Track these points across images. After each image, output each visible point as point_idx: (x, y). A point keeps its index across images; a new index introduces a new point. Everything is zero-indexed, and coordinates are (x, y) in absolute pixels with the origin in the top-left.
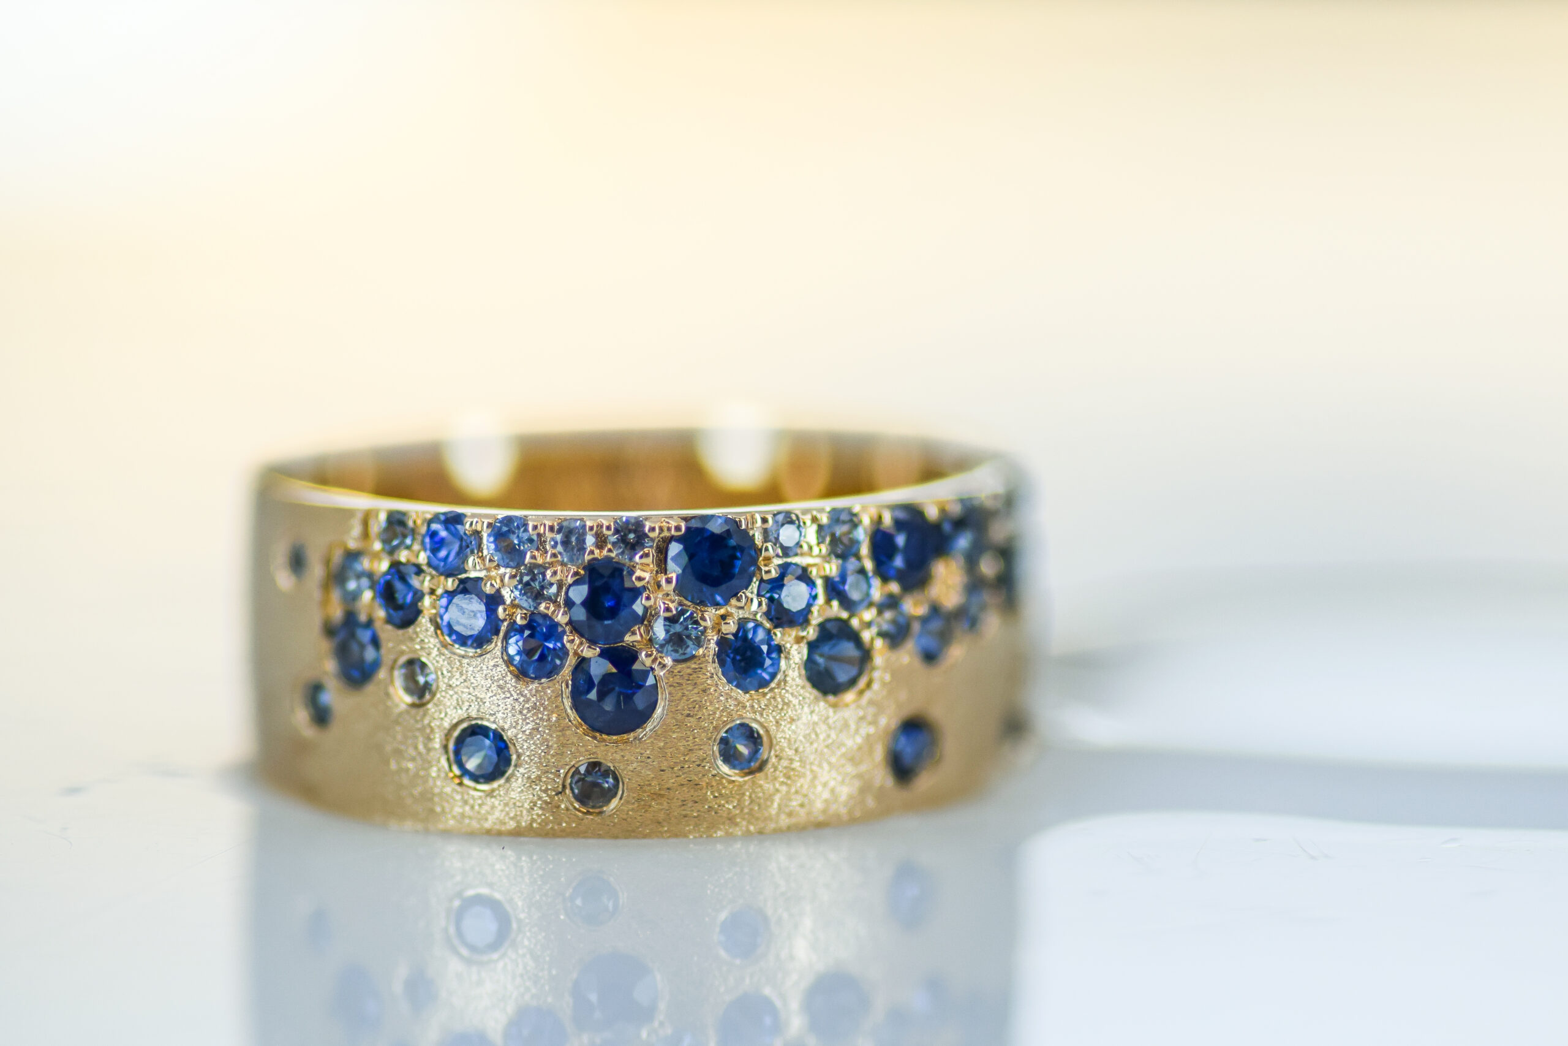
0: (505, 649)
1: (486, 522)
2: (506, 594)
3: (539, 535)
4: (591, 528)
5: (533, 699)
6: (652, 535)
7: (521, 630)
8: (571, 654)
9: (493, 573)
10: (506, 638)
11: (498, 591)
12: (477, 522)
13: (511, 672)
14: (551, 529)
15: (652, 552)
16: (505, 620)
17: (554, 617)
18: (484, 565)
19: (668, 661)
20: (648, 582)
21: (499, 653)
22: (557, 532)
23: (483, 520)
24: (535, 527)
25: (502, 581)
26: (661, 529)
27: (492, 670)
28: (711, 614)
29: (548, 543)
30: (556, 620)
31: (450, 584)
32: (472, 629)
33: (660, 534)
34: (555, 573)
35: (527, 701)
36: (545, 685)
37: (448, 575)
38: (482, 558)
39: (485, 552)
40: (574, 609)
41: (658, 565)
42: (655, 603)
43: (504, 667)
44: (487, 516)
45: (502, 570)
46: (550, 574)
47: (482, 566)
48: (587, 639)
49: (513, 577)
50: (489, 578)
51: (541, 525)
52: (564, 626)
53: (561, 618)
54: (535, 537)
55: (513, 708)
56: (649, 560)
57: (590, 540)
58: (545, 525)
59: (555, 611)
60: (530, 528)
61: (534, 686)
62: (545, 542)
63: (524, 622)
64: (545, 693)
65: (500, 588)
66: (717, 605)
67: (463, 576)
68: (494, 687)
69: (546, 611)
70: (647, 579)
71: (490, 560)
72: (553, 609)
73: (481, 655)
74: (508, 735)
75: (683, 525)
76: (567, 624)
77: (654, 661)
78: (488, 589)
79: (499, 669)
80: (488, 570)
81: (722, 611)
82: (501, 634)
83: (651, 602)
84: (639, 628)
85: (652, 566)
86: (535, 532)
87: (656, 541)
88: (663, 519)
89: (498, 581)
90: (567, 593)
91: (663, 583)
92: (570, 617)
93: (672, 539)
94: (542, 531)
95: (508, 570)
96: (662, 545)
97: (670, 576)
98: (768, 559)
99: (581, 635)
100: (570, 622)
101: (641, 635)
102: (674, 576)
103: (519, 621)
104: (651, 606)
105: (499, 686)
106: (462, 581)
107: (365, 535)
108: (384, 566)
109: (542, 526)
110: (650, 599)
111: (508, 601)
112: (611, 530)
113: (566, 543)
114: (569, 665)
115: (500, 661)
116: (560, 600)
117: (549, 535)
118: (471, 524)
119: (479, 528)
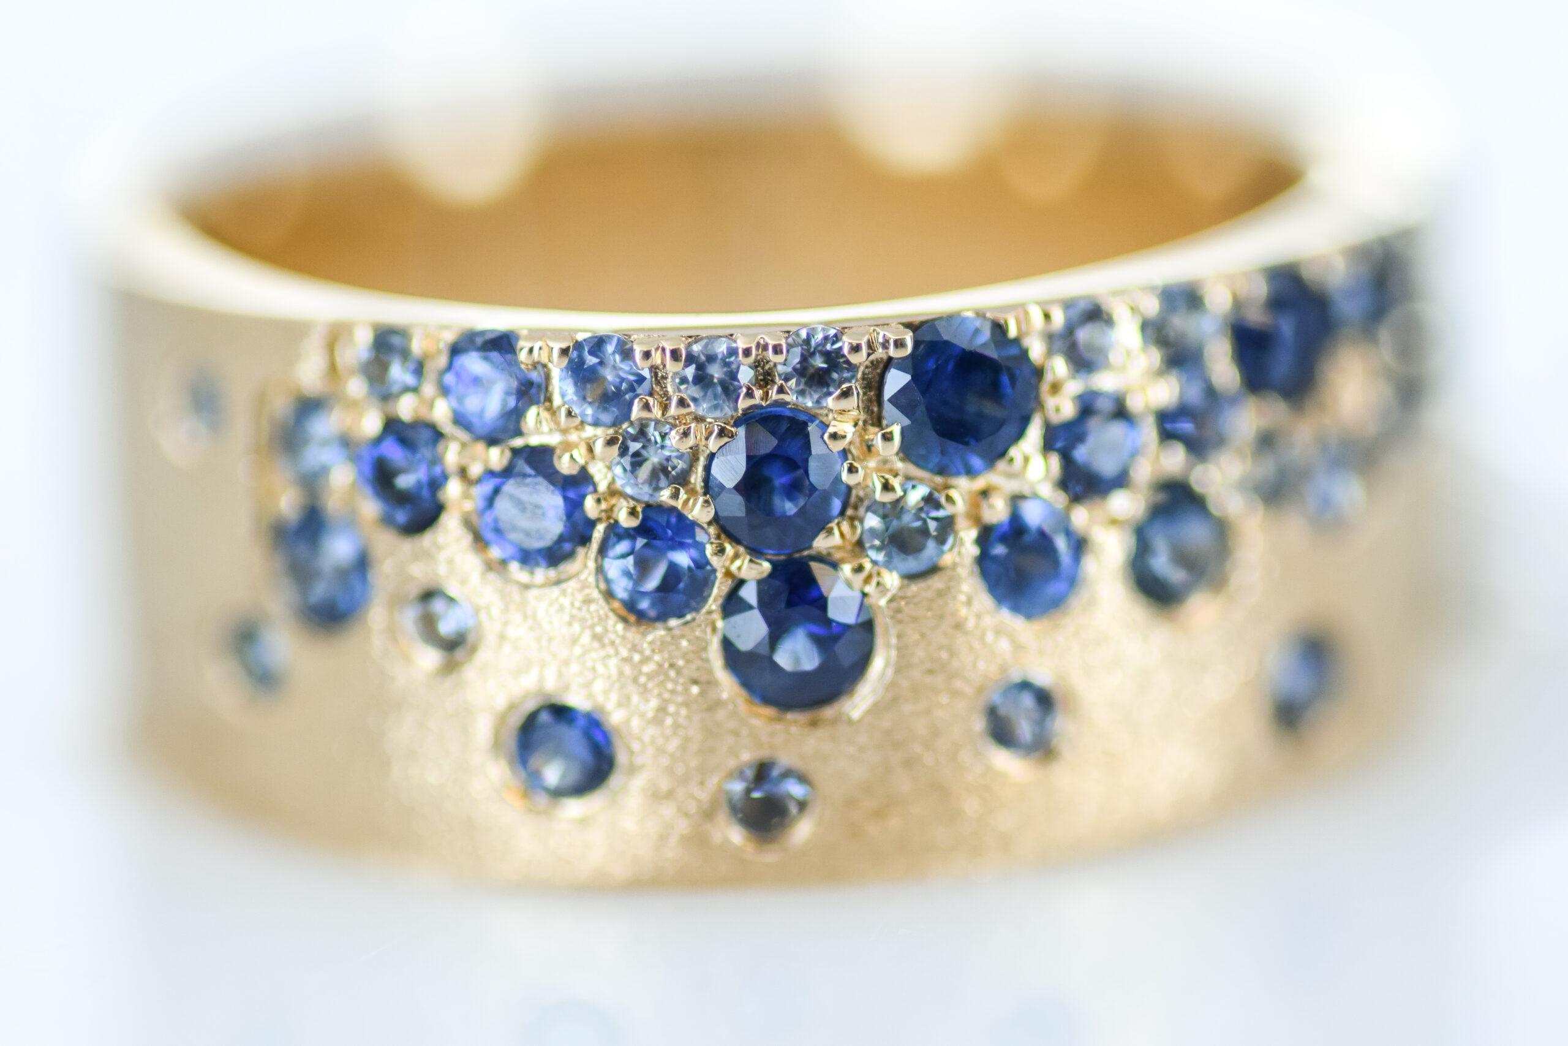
0: (600, 570)
1: (557, 346)
2: (599, 472)
3: (654, 369)
4: (747, 352)
5: (657, 658)
6: (854, 359)
7: (630, 534)
8: (719, 575)
9: (574, 437)
10: (603, 551)
11: (584, 470)
12: (540, 348)
13: (613, 610)
14: (675, 355)
15: (856, 385)
16: (599, 520)
17: (685, 512)
18: (557, 423)
19: (892, 580)
20: (850, 443)
21: (592, 579)
22: (686, 361)
23: (551, 344)
24: (647, 355)
25: (590, 450)
26: (870, 346)
27: (580, 609)
28: (962, 489)
29: (669, 380)
30: (690, 517)
31: (497, 457)
32: (541, 538)
33: (869, 355)
34: (686, 434)
35: (645, 660)
36: (677, 632)
37: (492, 441)
38: (553, 412)
39: (557, 401)
40: (724, 497)
41: (868, 410)
42: (865, 479)
43: (602, 602)
44: (556, 334)
45: (589, 431)
46: (678, 438)
47: (552, 425)
48: (747, 548)
49: (611, 442)
50: (568, 446)
51: (657, 349)
52: (705, 526)
53: (699, 512)
54: (646, 373)
55: (621, 674)
56: (852, 402)
57: (746, 375)
58: (664, 350)
59: (686, 502)
60: (638, 356)
61: (659, 632)
62: (664, 378)
63: (634, 523)
64: (678, 647)
65: (587, 463)
66: (971, 472)
67: (518, 442)
68: (586, 638)
69: (672, 503)
70: (849, 437)
71: (569, 413)
72: (685, 496)
73: (558, 582)
74: (615, 718)
75: (909, 338)
76: (710, 523)
77: (867, 580)
78: (565, 465)
79: (593, 607)
80: (564, 432)
81: (980, 483)
82: (595, 545)
83: (858, 478)
84: (838, 524)
85: (855, 413)
86: (649, 363)
87: (862, 369)
88: (872, 328)
89: (583, 449)
90: (708, 468)
91: (878, 441)
92: (716, 513)
93: (889, 363)
94: (659, 362)
95: (600, 431)
96: (874, 375)
97: (888, 430)
98: (1056, 388)
99: (735, 540)
100: (716, 520)
101: (842, 535)
102: (896, 430)
103: (625, 520)
104: (859, 484)
105: (597, 637)
106: (515, 452)
107: (332, 370)
108: (371, 424)
109: (659, 352)
110: (857, 471)
111: (602, 487)
112: (782, 352)
113: (702, 379)
114: (718, 596)
115: (596, 594)
116: (696, 480)
117: (672, 367)
118: (531, 350)
119: (544, 359)
